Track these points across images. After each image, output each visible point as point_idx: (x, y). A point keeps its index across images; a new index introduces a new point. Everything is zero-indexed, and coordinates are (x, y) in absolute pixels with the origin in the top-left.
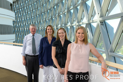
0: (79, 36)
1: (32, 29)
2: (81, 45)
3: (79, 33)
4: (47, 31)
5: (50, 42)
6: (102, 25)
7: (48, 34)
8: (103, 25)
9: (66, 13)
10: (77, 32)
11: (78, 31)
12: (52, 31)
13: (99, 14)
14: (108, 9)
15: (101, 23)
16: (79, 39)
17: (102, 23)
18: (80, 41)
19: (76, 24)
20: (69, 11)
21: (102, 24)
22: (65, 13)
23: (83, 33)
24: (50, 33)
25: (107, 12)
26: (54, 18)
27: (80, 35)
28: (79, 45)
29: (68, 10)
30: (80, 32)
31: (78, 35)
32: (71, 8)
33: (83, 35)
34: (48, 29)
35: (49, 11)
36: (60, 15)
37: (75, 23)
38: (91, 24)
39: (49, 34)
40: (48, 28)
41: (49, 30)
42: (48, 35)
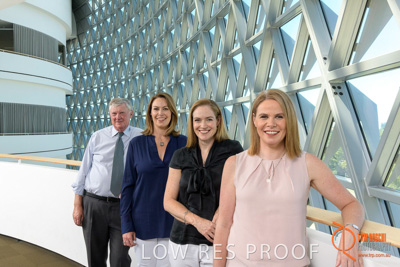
0: (264, 127)
1: (115, 114)
2: (275, 162)
3: (265, 116)
4: (153, 113)
5: (162, 154)
6: (338, 96)
7: (157, 123)
8: (341, 94)
9: (219, 67)
10: (254, 111)
11: (261, 109)
12: (168, 113)
13: (325, 59)
14: (358, 41)
15: (334, 87)
16: (265, 138)
17: (339, 88)
18: (271, 145)
19: (251, 96)
20: (228, 59)
21: (339, 91)
22: (217, 64)
23: (279, 116)
24: (161, 122)
25: (354, 53)
26: (183, 84)
27: (269, 121)
28: (267, 164)
29: (227, 55)
30: (266, 112)
31: (259, 122)
32: (235, 49)
33: (281, 123)
34: (157, 109)
35: (169, 62)
36: (203, 72)
37: (248, 94)
38: (301, 93)
39: (160, 125)
40: (155, 104)
41: (160, 112)
42: (155, 127)
